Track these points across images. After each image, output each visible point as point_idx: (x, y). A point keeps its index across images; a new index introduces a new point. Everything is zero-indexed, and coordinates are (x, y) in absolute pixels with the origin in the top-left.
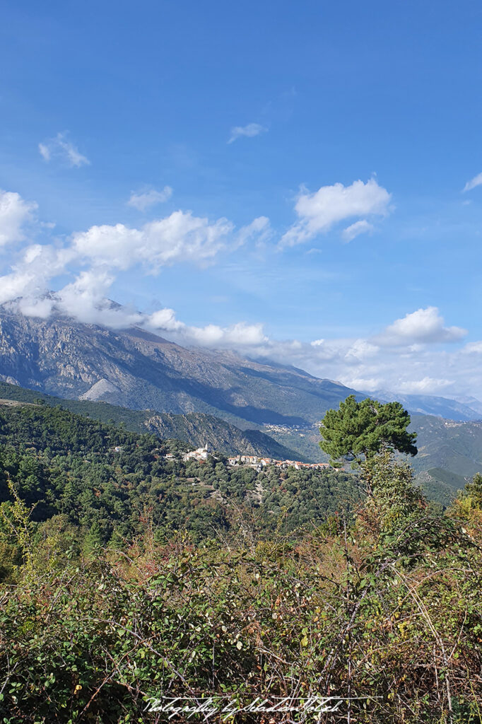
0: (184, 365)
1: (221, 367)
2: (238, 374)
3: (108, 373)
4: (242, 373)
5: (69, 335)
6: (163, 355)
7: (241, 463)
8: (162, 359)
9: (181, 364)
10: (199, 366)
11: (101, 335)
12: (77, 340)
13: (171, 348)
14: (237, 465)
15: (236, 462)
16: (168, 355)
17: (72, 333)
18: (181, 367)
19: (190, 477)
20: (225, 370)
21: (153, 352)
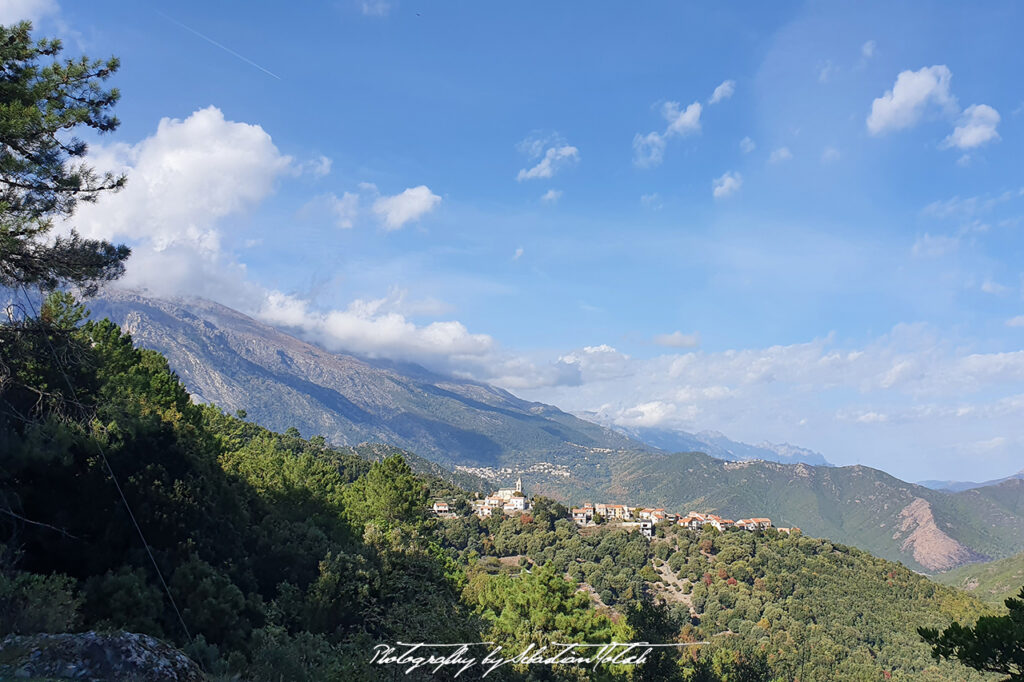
0: (326, 377)
1: (387, 381)
2: (412, 391)
3: (202, 385)
4: (419, 390)
5: (136, 324)
6: (291, 360)
7: (601, 520)
8: (290, 366)
9: (320, 375)
10: (351, 379)
11: (189, 325)
12: (150, 333)
13: (305, 350)
14: (592, 524)
15: (588, 519)
16: (299, 360)
17: (142, 321)
18: (320, 380)
19: (507, 554)
20: (392, 384)
21: (276, 356)
